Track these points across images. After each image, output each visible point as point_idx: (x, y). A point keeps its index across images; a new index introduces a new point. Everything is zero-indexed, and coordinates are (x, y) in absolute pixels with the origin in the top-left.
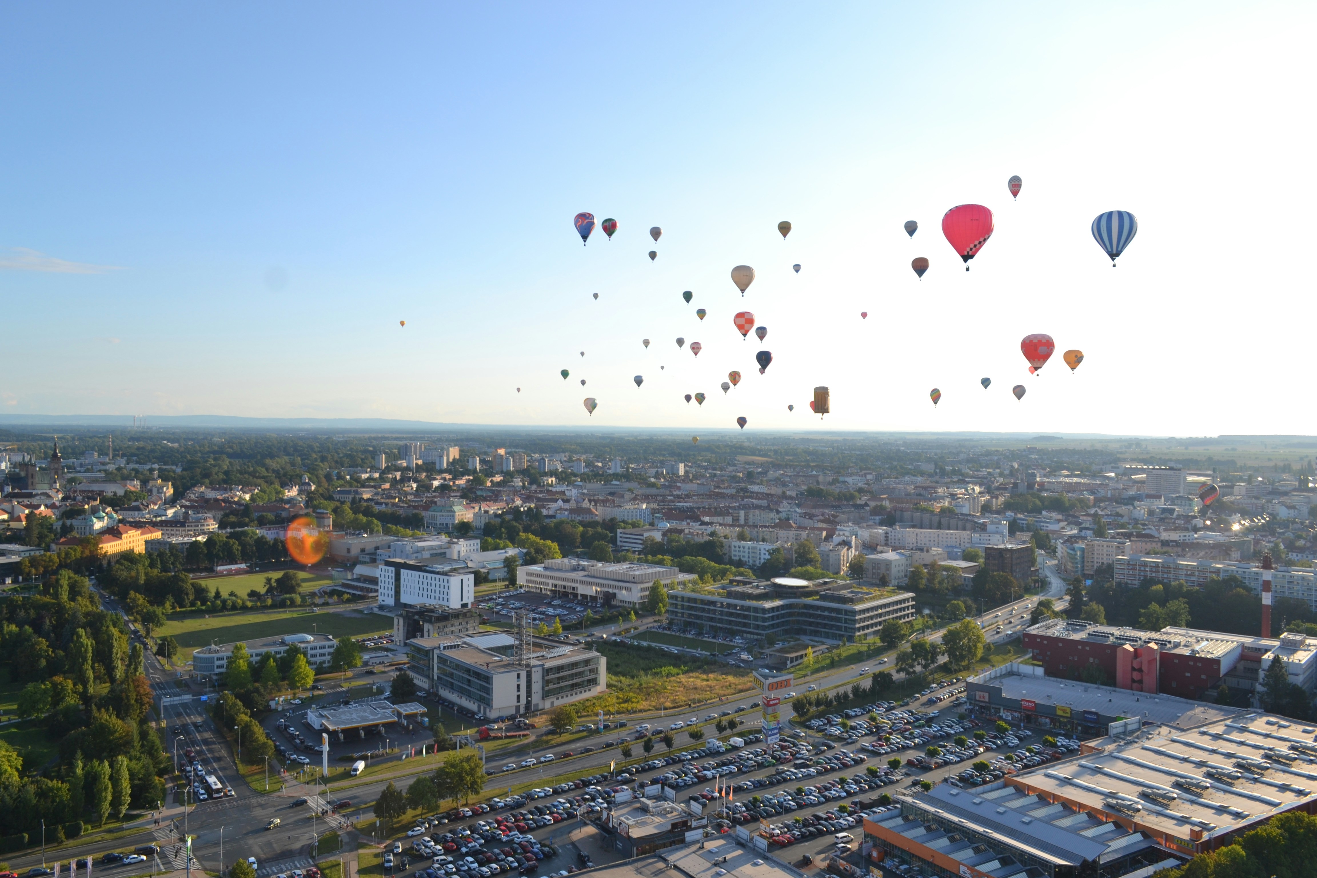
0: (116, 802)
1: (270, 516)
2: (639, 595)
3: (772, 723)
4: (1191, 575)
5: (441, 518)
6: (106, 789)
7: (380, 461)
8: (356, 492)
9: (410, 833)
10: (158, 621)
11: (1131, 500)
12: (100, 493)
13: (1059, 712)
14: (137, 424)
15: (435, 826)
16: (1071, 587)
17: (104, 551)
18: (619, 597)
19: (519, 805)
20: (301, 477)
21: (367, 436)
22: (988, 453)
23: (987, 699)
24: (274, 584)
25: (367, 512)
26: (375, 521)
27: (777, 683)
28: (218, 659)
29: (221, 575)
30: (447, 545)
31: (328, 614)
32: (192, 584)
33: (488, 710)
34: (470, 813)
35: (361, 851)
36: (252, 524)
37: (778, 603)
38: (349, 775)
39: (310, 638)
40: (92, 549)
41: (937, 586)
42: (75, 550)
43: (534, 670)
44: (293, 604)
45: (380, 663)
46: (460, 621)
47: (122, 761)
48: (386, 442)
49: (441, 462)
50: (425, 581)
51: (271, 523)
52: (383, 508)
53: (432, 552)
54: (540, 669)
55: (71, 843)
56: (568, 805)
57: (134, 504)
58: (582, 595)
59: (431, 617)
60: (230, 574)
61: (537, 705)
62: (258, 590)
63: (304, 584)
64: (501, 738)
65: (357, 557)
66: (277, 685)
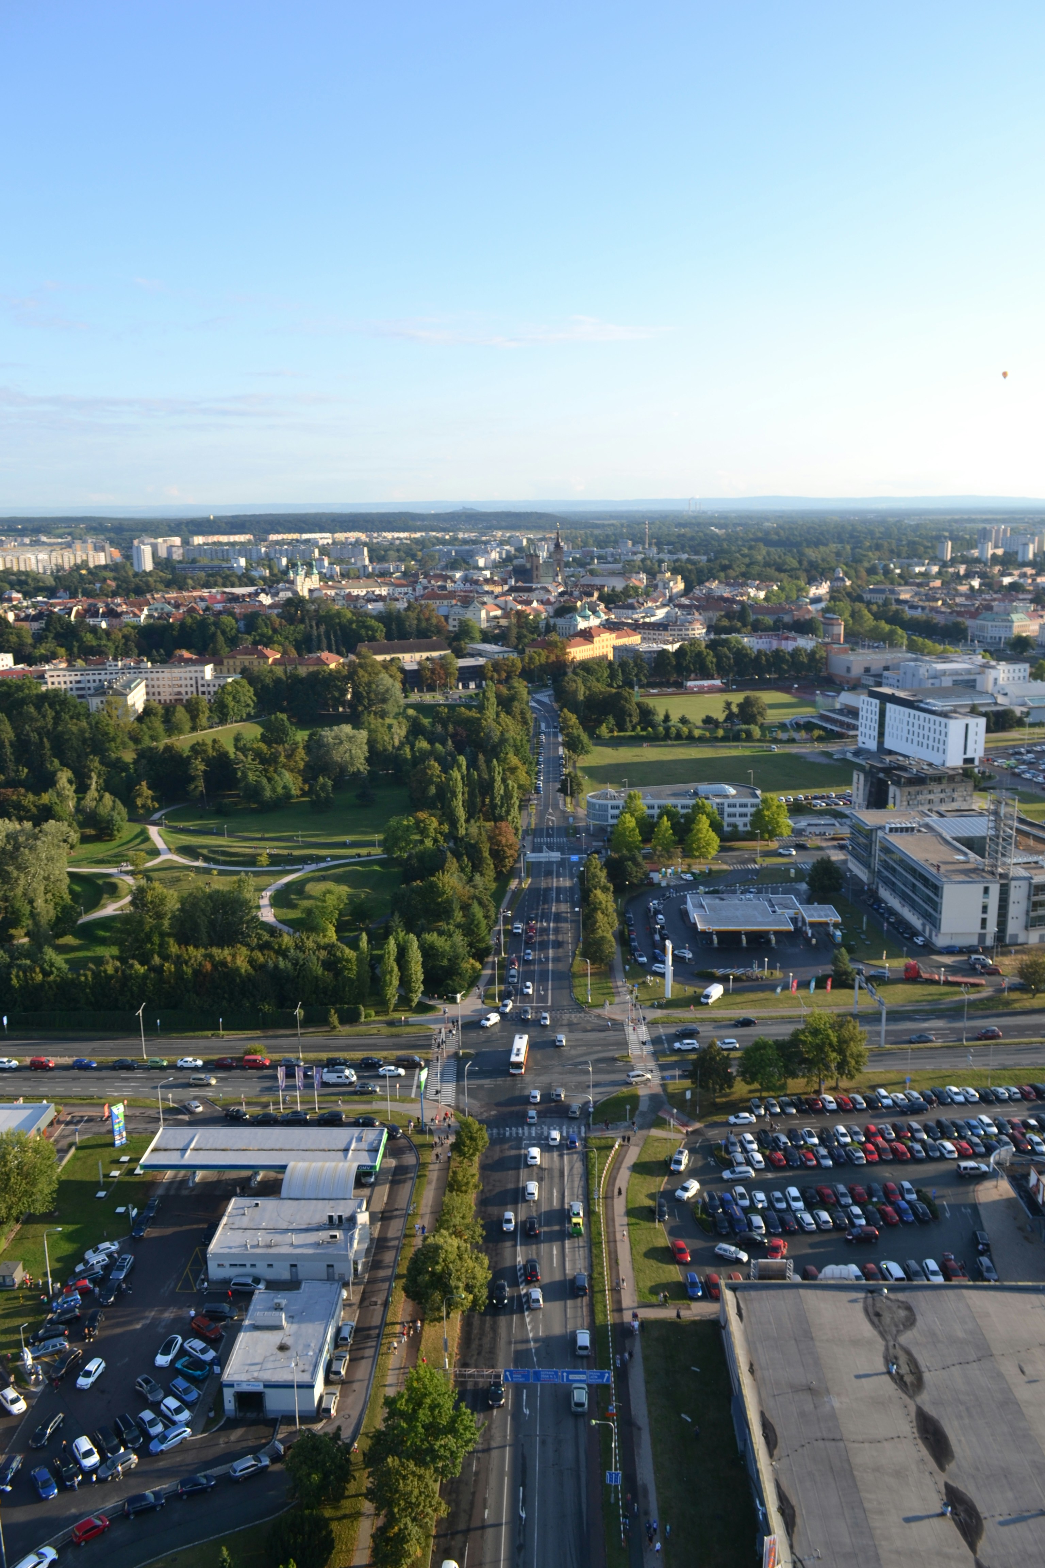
0: (405, 988)
1: (769, 620)
5: (992, 629)
6: (391, 971)
7: (943, 551)
8: (892, 592)
9: (732, 1119)
10: (583, 748)
12: (600, 588)
14: (692, 508)
15: (773, 1115)
17: (568, 656)
19: (913, 1109)
20: (833, 570)
21: (949, 517)
24: (735, 709)
25: (895, 619)
28: (613, 808)
29: (690, 692)
30: (979, 670)
31: (789, 755)
33: (934, 934)
34: (834, 1106)
35: (655, 1132)
36: (744, 630)
38: (698, 1001)
39: (732, 791)
40: (559, 653)
43: (1013, 883)
44: (749, 737)
45: (820, 834)
46: (943, 786)
48: (968, 526)
49: (1025, 552)
51: (767, 629)
52: (918, 614)
53: (955, 678)
54: (1024, 884)
55: (346, 1030)
56: (995, 1130)
57: (630, 601)
59: (900, 777)
60: (701, 691)
61: (1016, 936)
62: (715, 715)
63: (770, 712)
64: (937, 983)
65: (859, 679)
66: (668, 852)
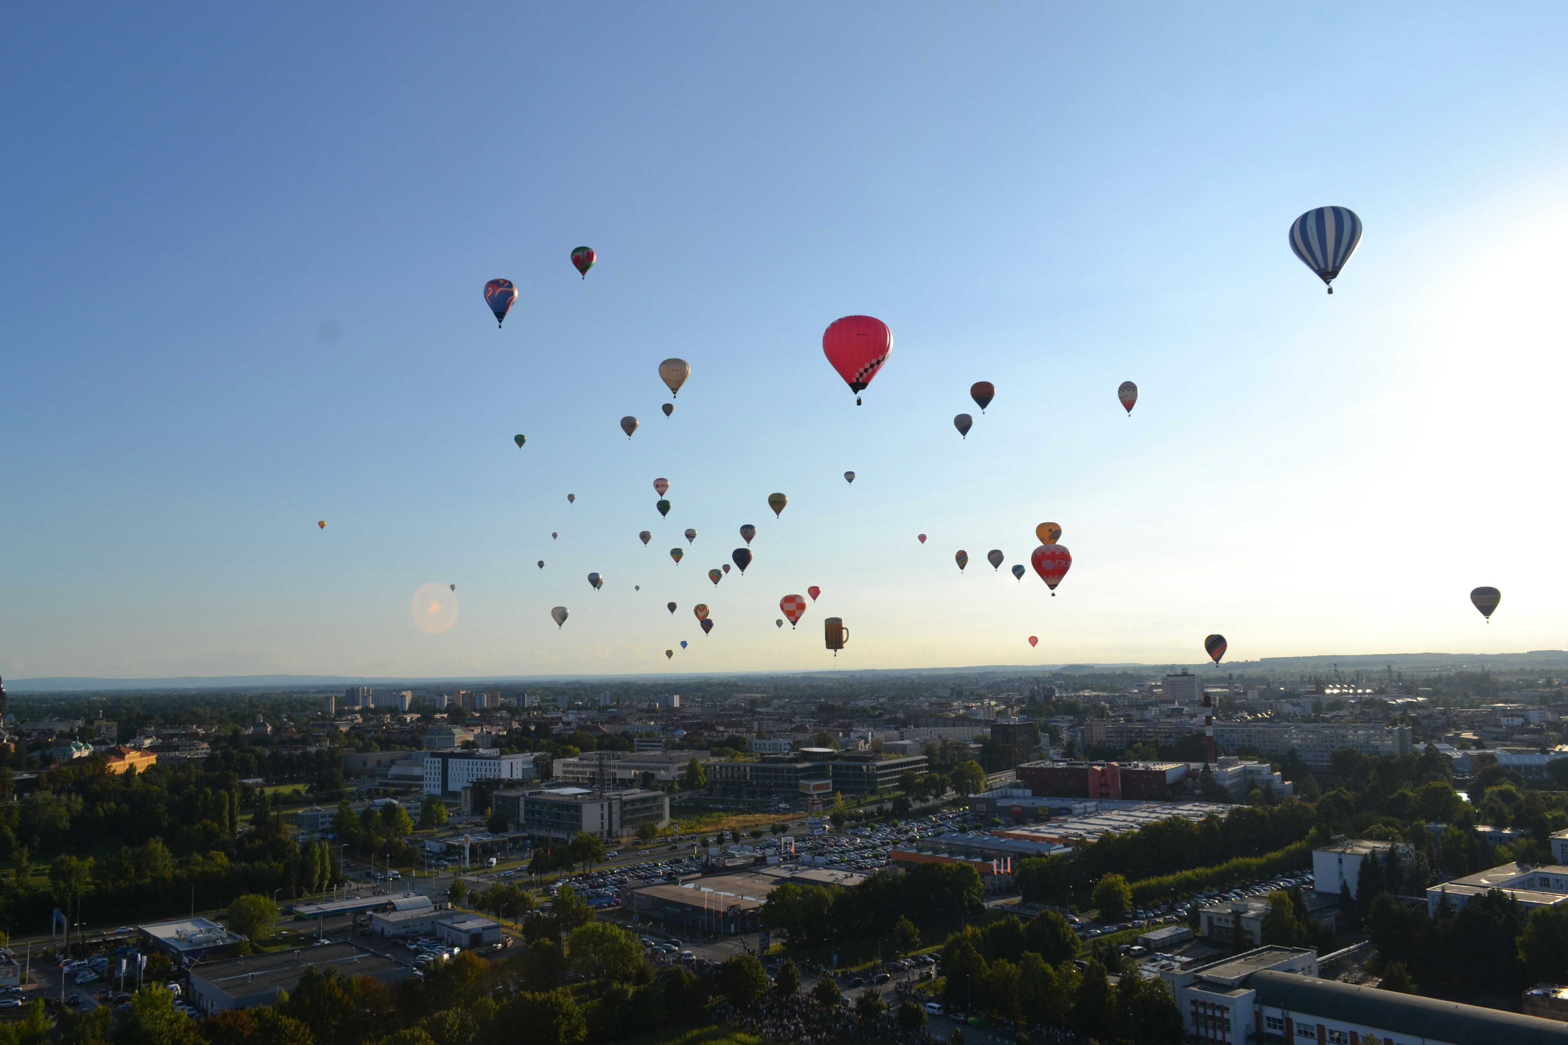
0: (322, 877)
2: (677, 773)
3: (817, 818)
4: (1168, 737)
6: (316, 864)
11: (1146, 706)
13: (1040, 812)
16: (1066, 751)
17: (112, 769)
18: (658, 777)
22: (1010, 681)
23: (985, 810)
26: (375, 744)
27: (819, 785)
28: (322, 817)
32: (240, 783)
37: (807, 765)
38: (486, 867)
41: (949, 761)
42: (88, 767)
43: (613, 802)
47: (325, 846)
49: (403, 703)
50: (475, 767)
54: (618, 802)
58: (620, 779)
61: (617, 832)
